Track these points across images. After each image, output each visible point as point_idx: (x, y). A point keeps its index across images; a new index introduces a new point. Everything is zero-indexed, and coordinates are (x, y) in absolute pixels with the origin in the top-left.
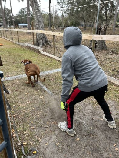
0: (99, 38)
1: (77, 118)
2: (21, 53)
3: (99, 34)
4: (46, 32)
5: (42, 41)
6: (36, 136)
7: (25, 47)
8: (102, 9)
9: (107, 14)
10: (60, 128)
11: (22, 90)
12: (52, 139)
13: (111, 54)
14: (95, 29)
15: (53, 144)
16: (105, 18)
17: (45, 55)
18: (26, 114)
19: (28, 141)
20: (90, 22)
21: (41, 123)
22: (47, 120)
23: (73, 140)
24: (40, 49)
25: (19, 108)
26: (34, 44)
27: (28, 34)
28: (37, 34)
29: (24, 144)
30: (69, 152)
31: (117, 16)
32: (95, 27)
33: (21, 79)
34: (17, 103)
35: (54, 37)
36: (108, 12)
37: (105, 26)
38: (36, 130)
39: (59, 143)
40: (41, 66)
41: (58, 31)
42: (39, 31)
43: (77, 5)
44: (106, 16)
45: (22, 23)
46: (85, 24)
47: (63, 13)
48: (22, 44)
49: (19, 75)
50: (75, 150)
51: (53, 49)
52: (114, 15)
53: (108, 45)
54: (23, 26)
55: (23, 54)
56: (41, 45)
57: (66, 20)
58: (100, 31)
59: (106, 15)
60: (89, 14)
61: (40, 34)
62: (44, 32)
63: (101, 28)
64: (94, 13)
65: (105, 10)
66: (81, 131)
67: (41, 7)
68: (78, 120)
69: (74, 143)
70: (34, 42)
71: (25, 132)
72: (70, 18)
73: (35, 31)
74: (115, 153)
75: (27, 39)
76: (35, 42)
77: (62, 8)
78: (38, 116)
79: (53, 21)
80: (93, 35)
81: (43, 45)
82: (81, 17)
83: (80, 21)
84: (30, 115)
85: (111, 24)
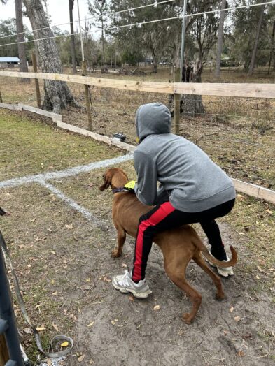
0: (188, 89)
1: (152, 265)
2: (9, 128)
3: (188, 81)
4: (68, 78)
5: (58, 98)
6: (65, 311)
7: (18, 112)
8: (189, 26)
9: (202, 36)
10: (116, 287)
11: (20, 214)
12: (102, 313)
13: (214, 125)
14: (177, 71)
15: (103, 322)
16: (197, 46)
17: (68, 131)
18: (37, 265)
19: (48, 323)
20: (166, 53)
21: (74, 281)
22: (87, 274)
23: (146, 310)
24: (56, 116)
25: (18, 254)
26: (40, 106)
27: (22, 81)
28: (47, 83)
29: (38, 329)
30: (140, 335)
31: (224, 41)
32: (178, 66)
33: (16, 188)
34: (12, 242)
35: (87, 89)
36: (204, 33)
37: (198, 63)
38: (62, 298)
39: (116, 320)
40: (62, 156)
41: (94, 74)
42: (51, 76)
43: (134, 15)
44: (199, 42)
45: (6, 56)
46: (156, 59)
47: (104, 33)
48: (10, 107)
49: (10, 179)
50: (152, 330)
51: (86, 116)
52: (217, 38)
53: (208, 105)
54: (8, 63)
55: (15, 130)
56: (57, 107)
57: (112, 50)
58: (188, 76)
59: (199, 38)
60: (163, 36)
61: (53, 82)
62: (63, 77)
63: (190, 69)
64: (172, 34)
65: (195, 28)
66: (162, 290)
67: (51, 18)
68: (155, 268)
69: (150, 316)
70: (39, 101)
71: (38, 304)
72: (119, 46)
73: (42, 76)
74: (234, 327)
75: (20, 94)
76: (42, 102)
77: (100, 22)
78: (66, 267)
79: (81, 52)
80: (175, 83)
81: (62, 107)
82: (145, 44)
83: (143, 51)
84: (45, 267)
85: (212, 58)
